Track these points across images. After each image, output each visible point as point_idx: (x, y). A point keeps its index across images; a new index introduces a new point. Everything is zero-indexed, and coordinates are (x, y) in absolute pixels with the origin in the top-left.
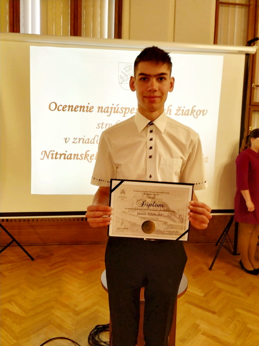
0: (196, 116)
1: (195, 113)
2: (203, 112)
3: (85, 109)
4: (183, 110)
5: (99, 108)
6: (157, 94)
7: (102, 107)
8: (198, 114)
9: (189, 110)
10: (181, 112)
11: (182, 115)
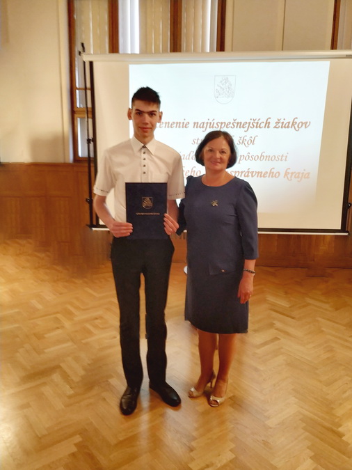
0: (297, 129)
1: (296, 126)
2: (306, 124)
3: (181, 125)
4: (283, 123)
5: (195, 123)
6: (149, 126)
7: (198, 123)
8: (300, 126)
9: (289, 123)
10: (280, 125)
11: (282, 127)
